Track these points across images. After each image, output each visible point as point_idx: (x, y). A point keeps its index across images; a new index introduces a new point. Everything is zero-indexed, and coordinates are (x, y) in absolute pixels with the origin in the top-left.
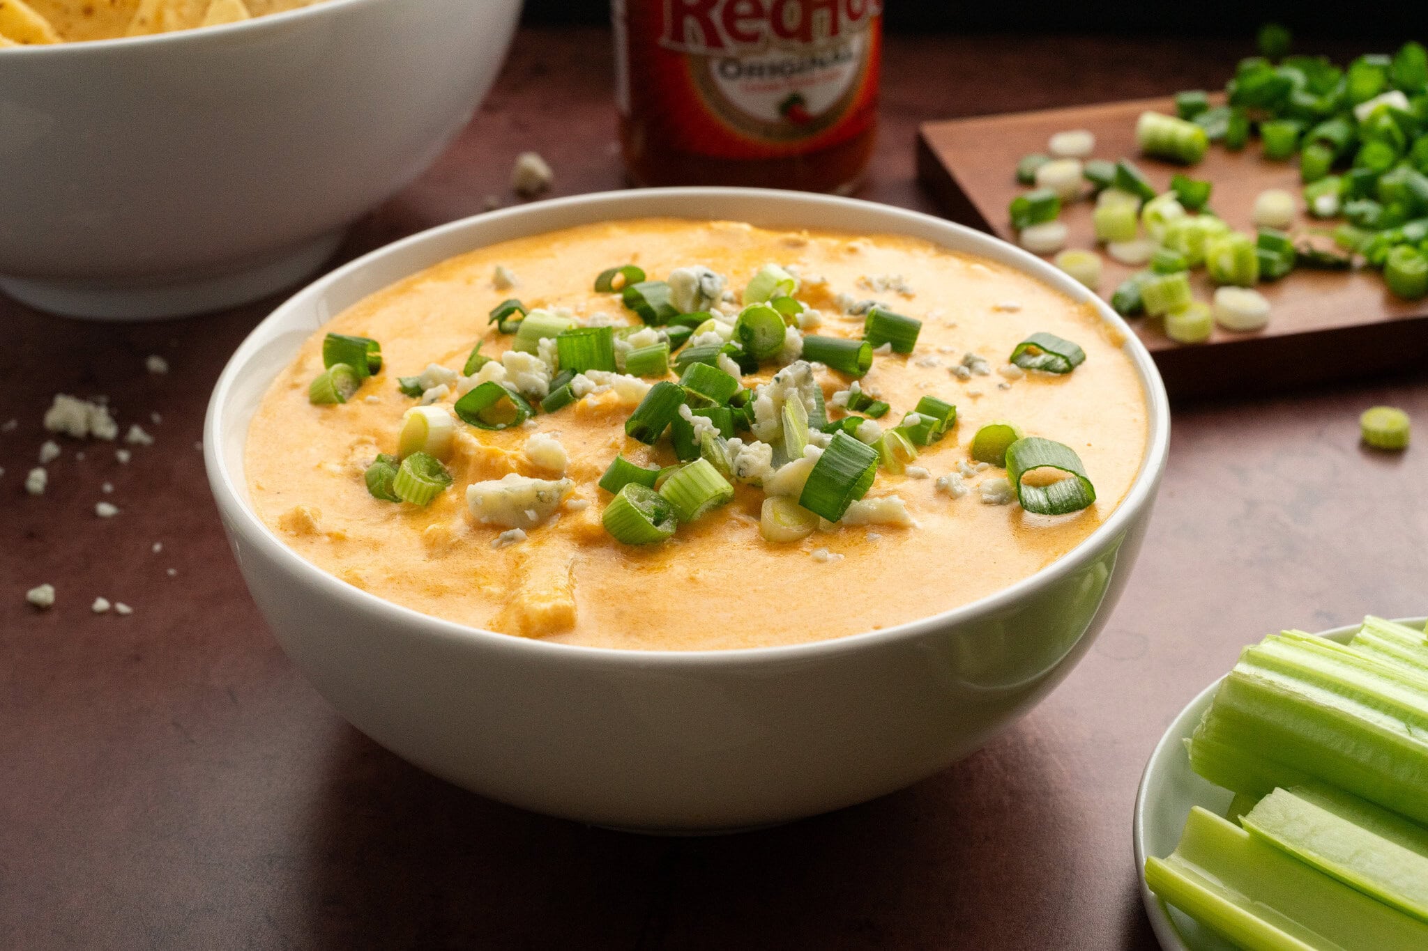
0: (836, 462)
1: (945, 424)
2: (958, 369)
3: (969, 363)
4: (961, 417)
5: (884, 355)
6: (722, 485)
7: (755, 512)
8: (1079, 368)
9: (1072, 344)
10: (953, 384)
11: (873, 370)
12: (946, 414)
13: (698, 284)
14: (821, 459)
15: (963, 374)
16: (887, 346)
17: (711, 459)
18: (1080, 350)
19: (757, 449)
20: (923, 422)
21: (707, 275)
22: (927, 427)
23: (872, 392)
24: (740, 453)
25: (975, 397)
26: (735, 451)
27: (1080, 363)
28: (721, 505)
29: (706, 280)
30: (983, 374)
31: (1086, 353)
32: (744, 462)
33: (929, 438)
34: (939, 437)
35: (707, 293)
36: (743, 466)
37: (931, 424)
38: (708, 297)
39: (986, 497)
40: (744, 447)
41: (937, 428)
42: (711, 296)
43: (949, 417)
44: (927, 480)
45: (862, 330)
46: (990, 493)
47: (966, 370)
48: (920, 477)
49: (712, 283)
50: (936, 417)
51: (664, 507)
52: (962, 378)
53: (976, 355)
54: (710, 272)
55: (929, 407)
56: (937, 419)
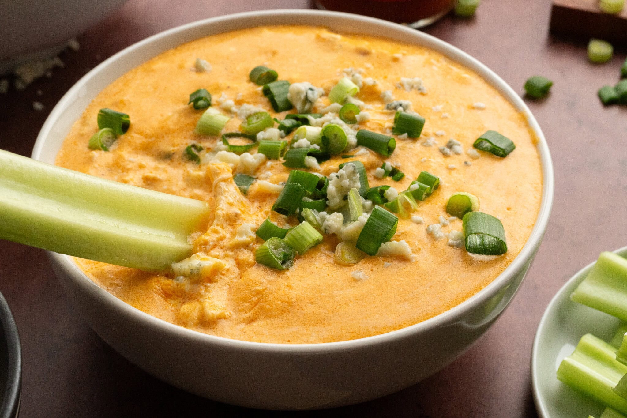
0: (375, 226)
1: (433, 188)
2: (444, 149)
3: (450, 146)
4: (441, 183)
5: (404, 140)
6: (317, 235)
7: (333, 249)
8: (511, 154)
9: (508, 140)
10: (440, 159)
11: (397, 151)
12: (434, 183)
13: (305, 94)
14: (367, 224)
15: (446, 153)
16: (406, 135)
17: (311, 223)
18: (512, 143)
19: (335, 217)
20: (421, 187)
21: (311, 89)
22: (423, 191)
23: (395, 164)
24: (326, 221)
25: (450, 170)
26: (323, 219)
27: (512, 151)
28: (316, 245)
29: (310, 92)
30: (457, 154)
31: (516, 145)
32: (328, 226)
33: (424, 196)
34: (428, 195)
35: (310, 99)
36: (327, 228)
37: (425, 189)
38: (310, 102)
39: (450, 241)
40: (328, 217)
41: (428, 191)
42: (313, 101)
43: (435, 184)
44: (421, 225)
45: (393, 121)
46: (453, 240)
47: (447, 150)
48: (419, 223)
49: (313, 94)
50: (428, 185)
51: (289, 252)
52: (445, 155)
53: (455, 141)
54: (312, 87)
55: (425, 179)
56: (428, 186)
